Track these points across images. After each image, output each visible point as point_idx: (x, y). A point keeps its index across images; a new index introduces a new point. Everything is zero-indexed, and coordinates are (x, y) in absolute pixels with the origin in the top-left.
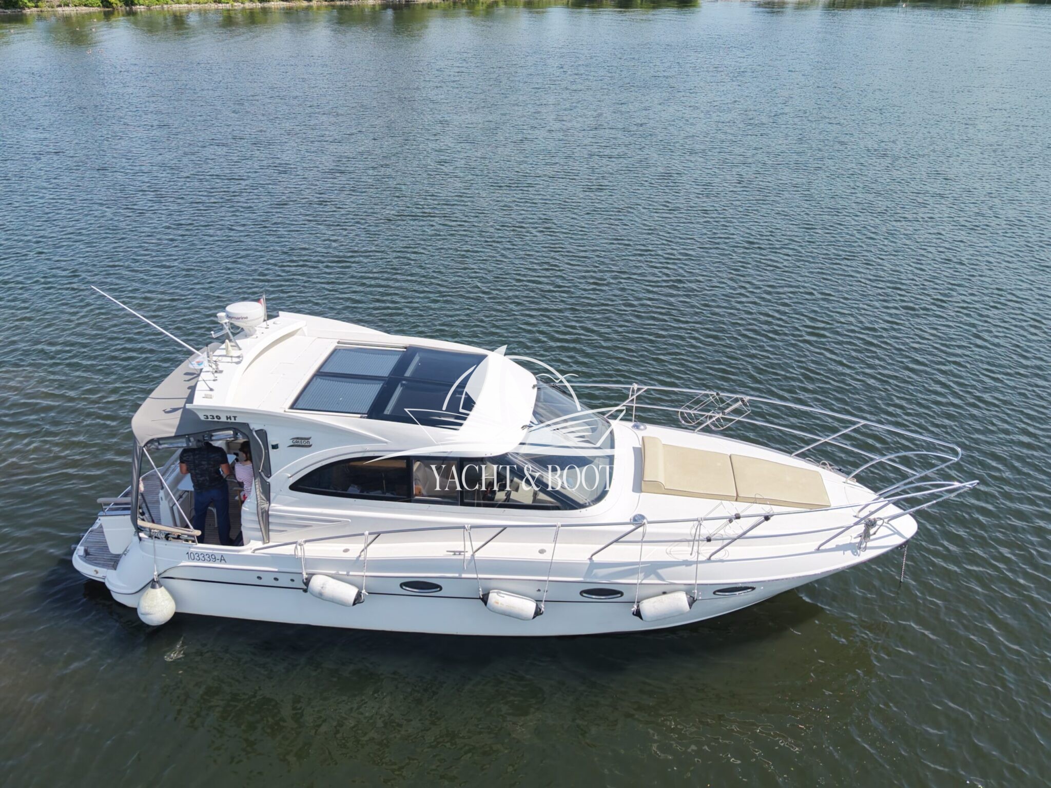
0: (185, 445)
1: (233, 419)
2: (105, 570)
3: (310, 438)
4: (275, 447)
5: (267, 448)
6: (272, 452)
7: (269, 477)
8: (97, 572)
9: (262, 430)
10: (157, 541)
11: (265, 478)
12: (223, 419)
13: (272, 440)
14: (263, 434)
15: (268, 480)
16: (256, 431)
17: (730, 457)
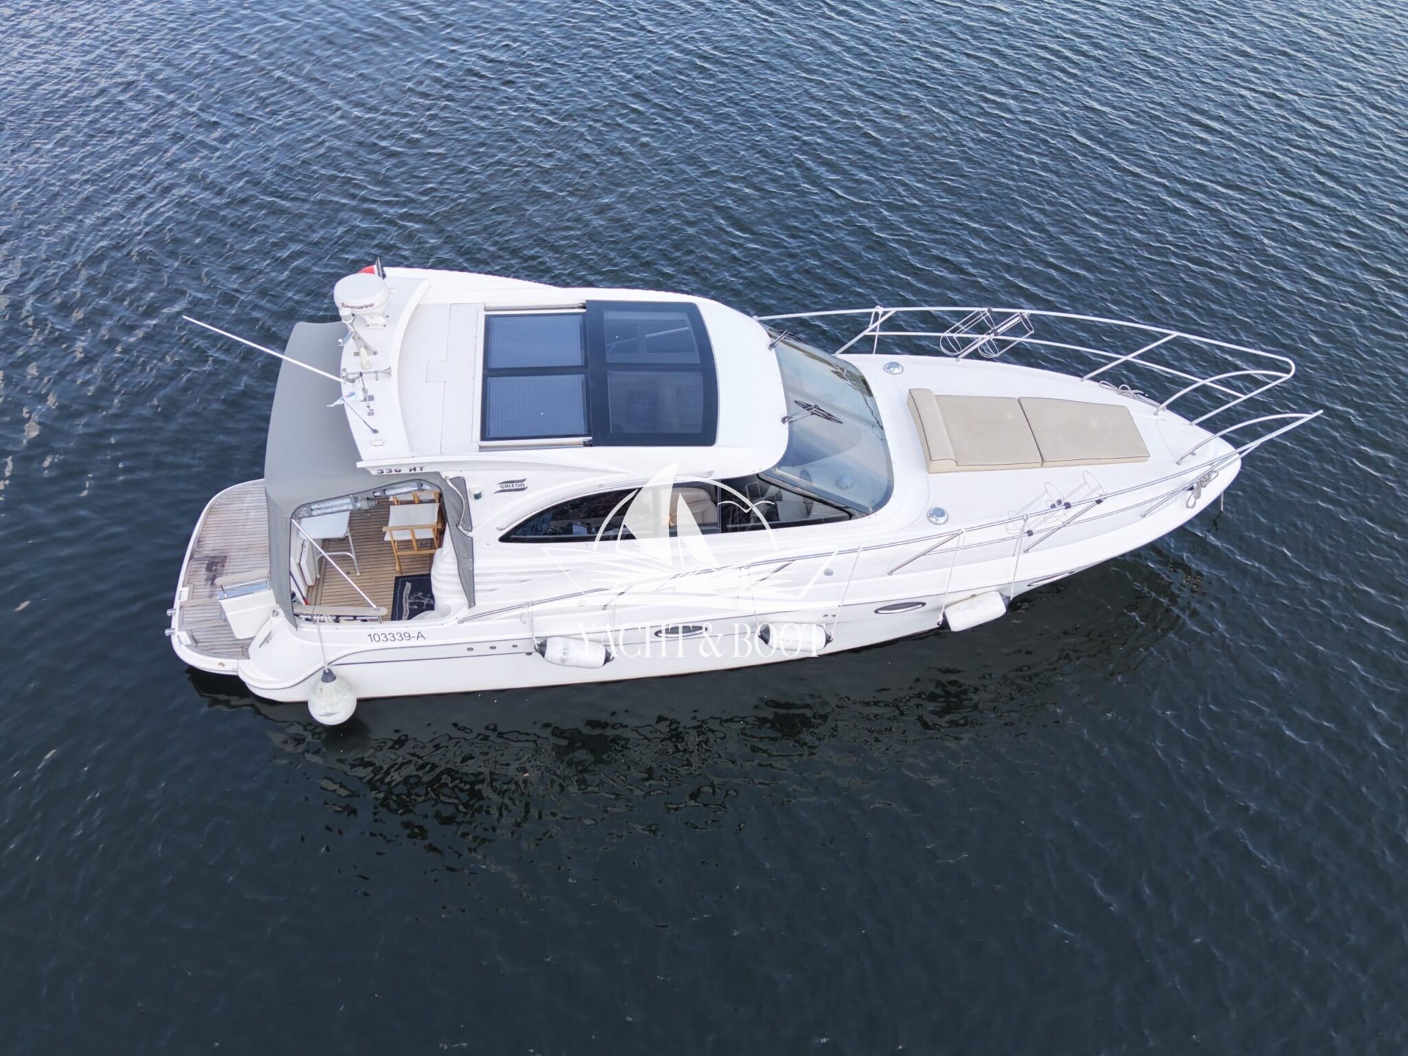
0: (351, 507)
1: (418, 471)
2: (235, 661)
3: (524, 480)
4: (477, 497)
5: (467, 498)
6: (472, 502)
7: (471, 531)
8: (223, 665)
9: (458, 478)
10: (322, 626)
11: (465, 532)
12: (405, 471)
13: (472, 487)
14: (460, 482)
15: (470, 534)
16: (451, 480)
17: (1019, 401)
